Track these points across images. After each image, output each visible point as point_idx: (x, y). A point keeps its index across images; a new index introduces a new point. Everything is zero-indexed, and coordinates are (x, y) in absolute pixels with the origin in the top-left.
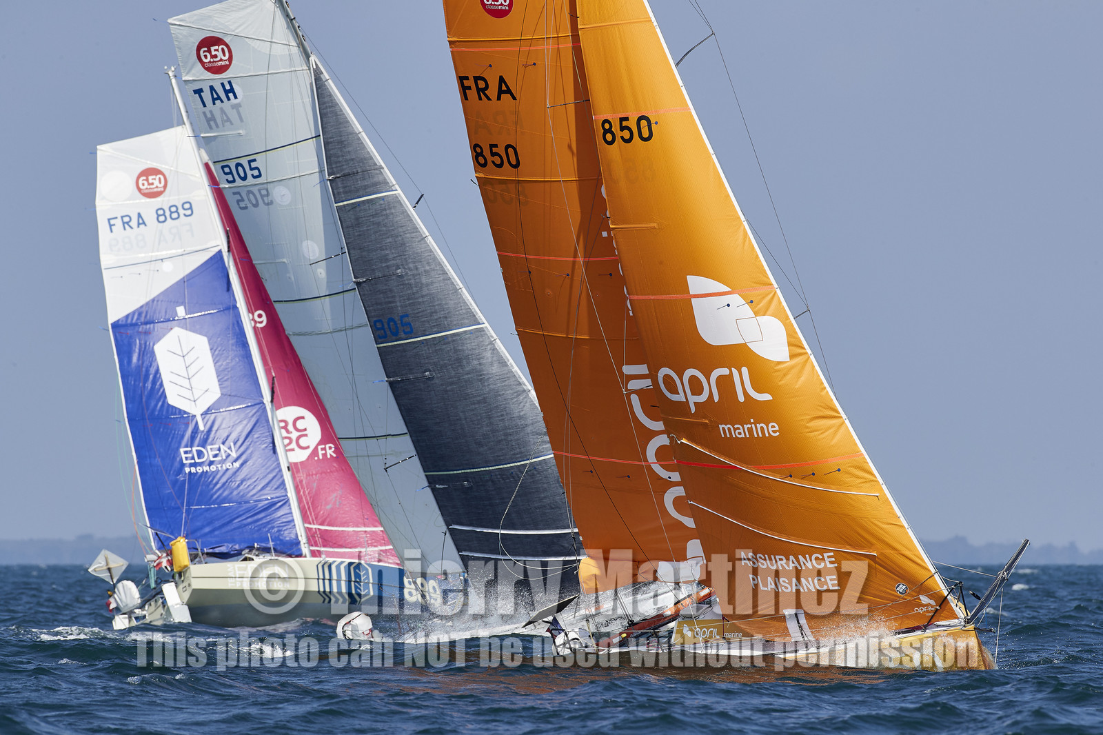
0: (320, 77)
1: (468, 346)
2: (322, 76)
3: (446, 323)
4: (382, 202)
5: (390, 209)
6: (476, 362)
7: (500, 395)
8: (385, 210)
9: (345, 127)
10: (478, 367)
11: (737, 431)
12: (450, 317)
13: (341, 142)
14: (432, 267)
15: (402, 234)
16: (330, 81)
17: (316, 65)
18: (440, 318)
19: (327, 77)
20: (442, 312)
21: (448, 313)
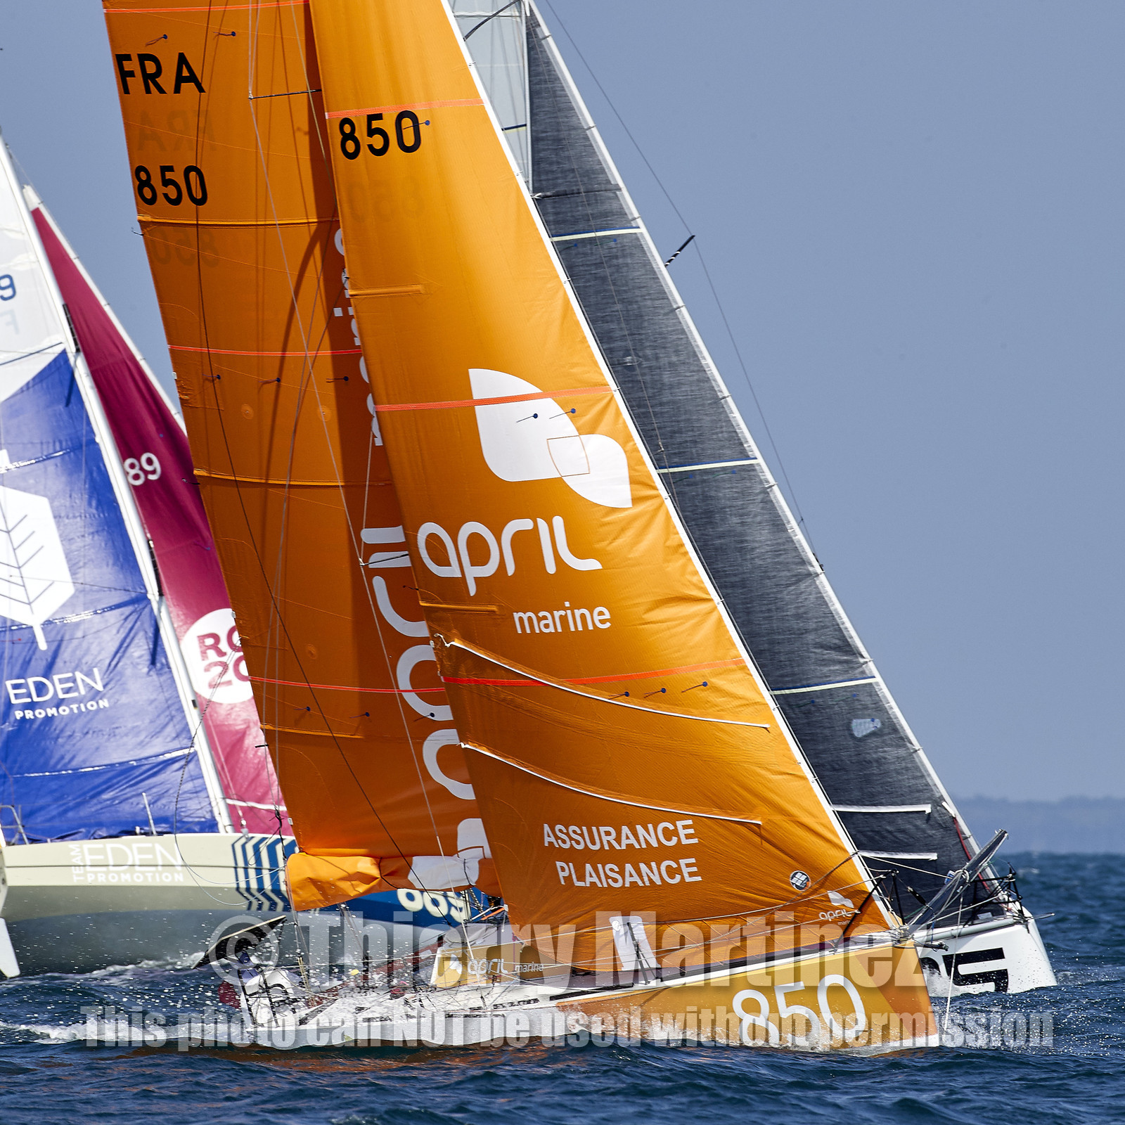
0: (534, 31)
1: (725, 493)
2: (538, 30)
3: (694, 450)
4: (612, 244)
5: (624, 256)
6: (735, 520)
7: (769, 578)
8: (617, 257)
9: (566, 117)
10: (739, 529)
11: (543, 622)
12: (702, 442)
13: (558, 140)
14: (682, 358)
15: (639, 299)
16: (550, 40)
17: (531, 10)
18: (686, 442)
19: (547, 33)
20: (690, 433)
21: (700, 435)
